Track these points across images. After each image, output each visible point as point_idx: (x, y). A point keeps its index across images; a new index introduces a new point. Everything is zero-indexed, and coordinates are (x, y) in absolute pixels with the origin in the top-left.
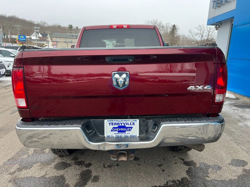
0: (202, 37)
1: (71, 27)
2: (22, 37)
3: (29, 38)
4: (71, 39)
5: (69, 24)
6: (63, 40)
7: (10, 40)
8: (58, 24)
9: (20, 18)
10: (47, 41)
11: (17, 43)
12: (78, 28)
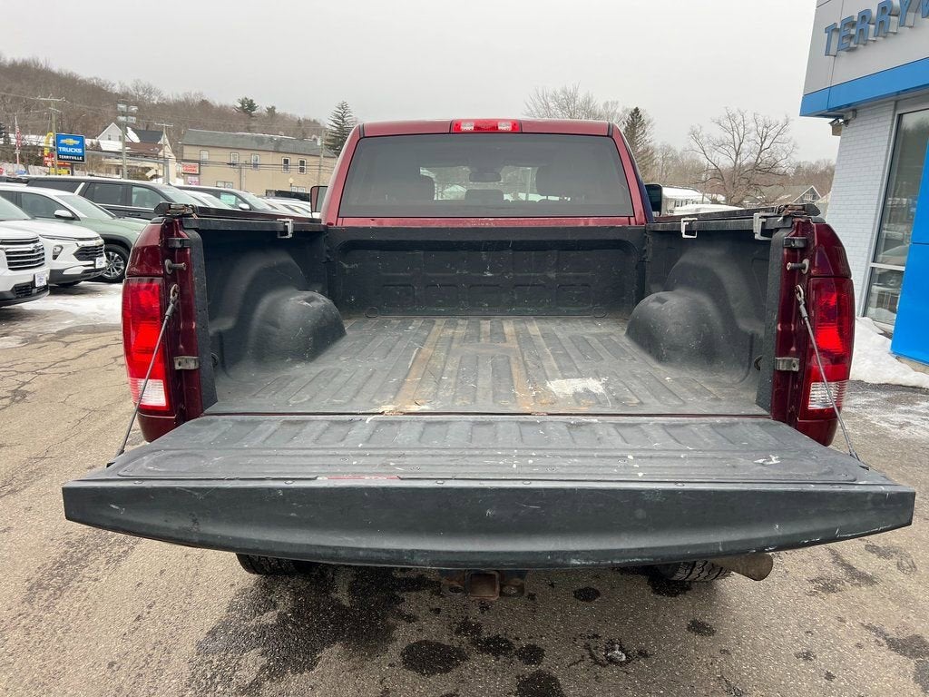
0: (737, 155)
1: (248, 107)
2: (71, 142)
3: (92, 145)
4: (255, 152)
5: (241, 97)
6: (224, 156)
7: (17, 152)
8: (201, 94)
9: (55, 68)
10: (158, 158)
11: (46, 165)
12: (276, 111)
